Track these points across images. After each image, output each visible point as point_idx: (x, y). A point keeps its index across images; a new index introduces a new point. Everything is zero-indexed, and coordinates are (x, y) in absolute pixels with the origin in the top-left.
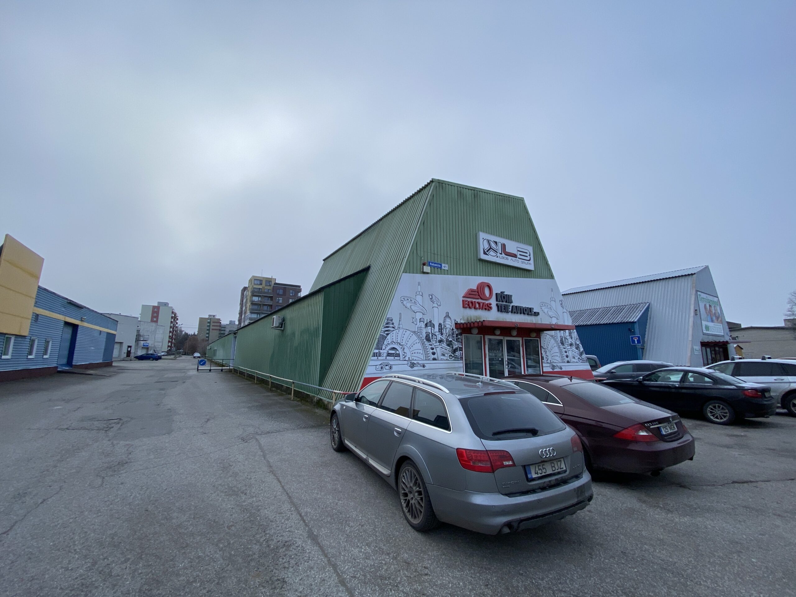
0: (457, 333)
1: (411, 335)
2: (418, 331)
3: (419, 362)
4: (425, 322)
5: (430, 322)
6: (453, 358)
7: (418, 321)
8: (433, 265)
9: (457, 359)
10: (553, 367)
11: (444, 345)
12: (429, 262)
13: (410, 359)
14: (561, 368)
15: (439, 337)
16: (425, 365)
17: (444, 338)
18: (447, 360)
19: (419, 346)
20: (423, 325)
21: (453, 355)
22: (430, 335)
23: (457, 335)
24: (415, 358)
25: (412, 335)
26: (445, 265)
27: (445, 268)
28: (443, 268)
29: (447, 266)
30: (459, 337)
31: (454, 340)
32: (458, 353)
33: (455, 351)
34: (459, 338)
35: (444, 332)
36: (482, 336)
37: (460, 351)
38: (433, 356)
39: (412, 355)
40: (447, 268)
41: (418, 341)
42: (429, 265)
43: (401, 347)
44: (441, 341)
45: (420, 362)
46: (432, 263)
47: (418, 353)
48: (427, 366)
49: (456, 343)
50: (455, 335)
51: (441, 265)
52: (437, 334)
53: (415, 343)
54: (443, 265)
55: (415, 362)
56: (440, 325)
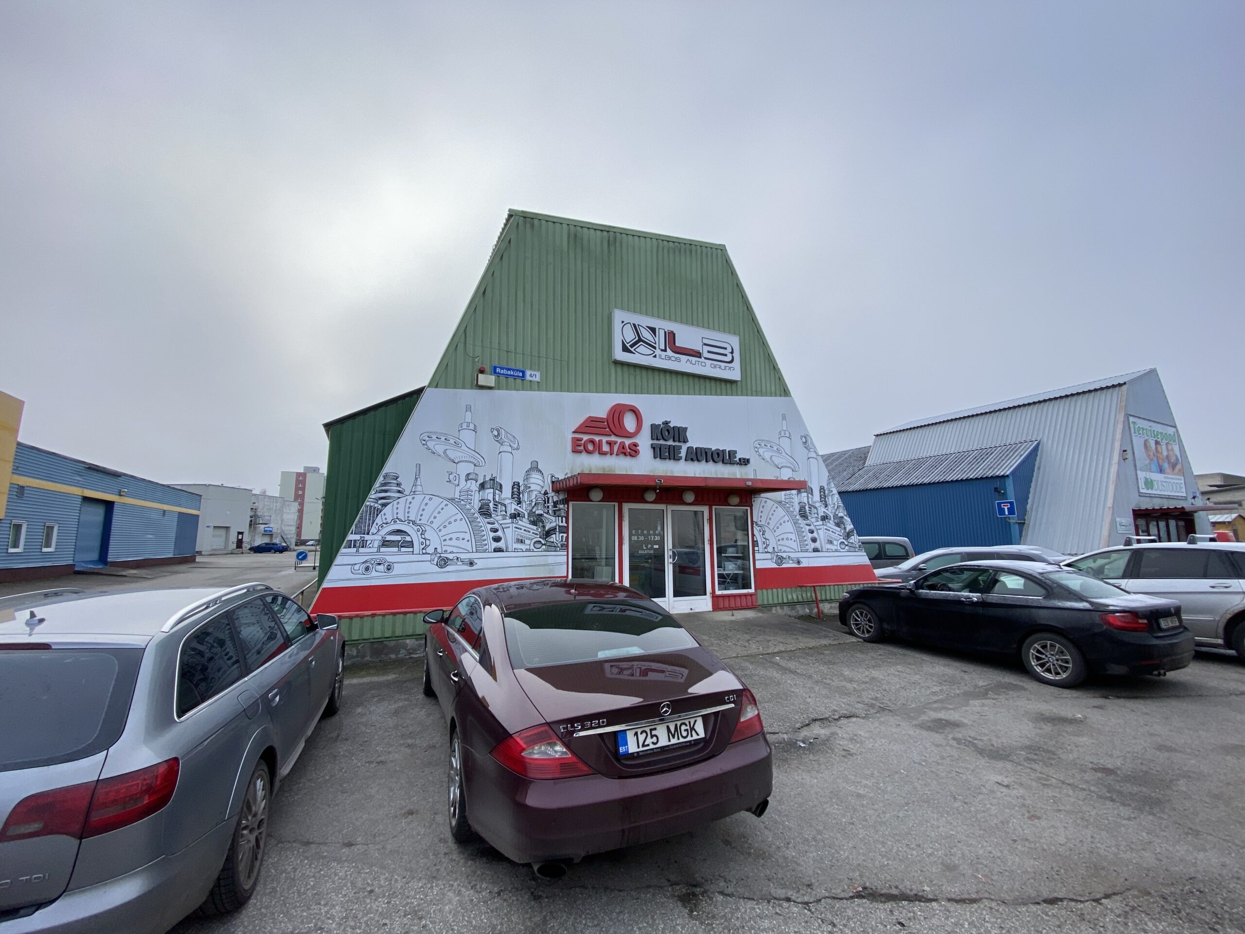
0: (555, 499)
1: (443, 505)
2: (462, 498)
3: (458, 555)
4: (481, 481)
5: (493, 479)
6: (544, 547)
7: (463, 478)
8: (504, 372)
9: (553, 549)
10: (781, 559)
11: (524, 523)
12: (495, 368)
13: (439, 550)
14: (799, 562)
15: (512, 508)
16: (476, 561)
17: (524, 509)
18: (528, 550)
19: (463, 526)
20: (474, 486)
21: (543, 542)
22: (491, 505)
23: (555, 504)
24: (450, 549)
25: (447, 505)
26: (533, 373)
27: (533, 379)
28: (528, 378)
29: (538, 374)
30: (561, 506)
31: (548, 513)
32: (553, 538)
33: (548, 534)
34: (559, 510)
35: (525, 497)
36: (616, 504)
37: (560, 532)
38: (495, 545)
39: (443, 543)
40: (538, 379)
41: (460, 516)
42: (495, 372)
43: (416, 528)
44: (514, 516)
45: (462, 556)
46: (502, 368)
47: (458, 539)
48: (480, 564)
49: (553, 518)
50: (551, 504)
51: (523, 372)
52: (507, 502)
53: (452, 520)
54: (528, 373)
55: (450, 556)
56: (516, 485)
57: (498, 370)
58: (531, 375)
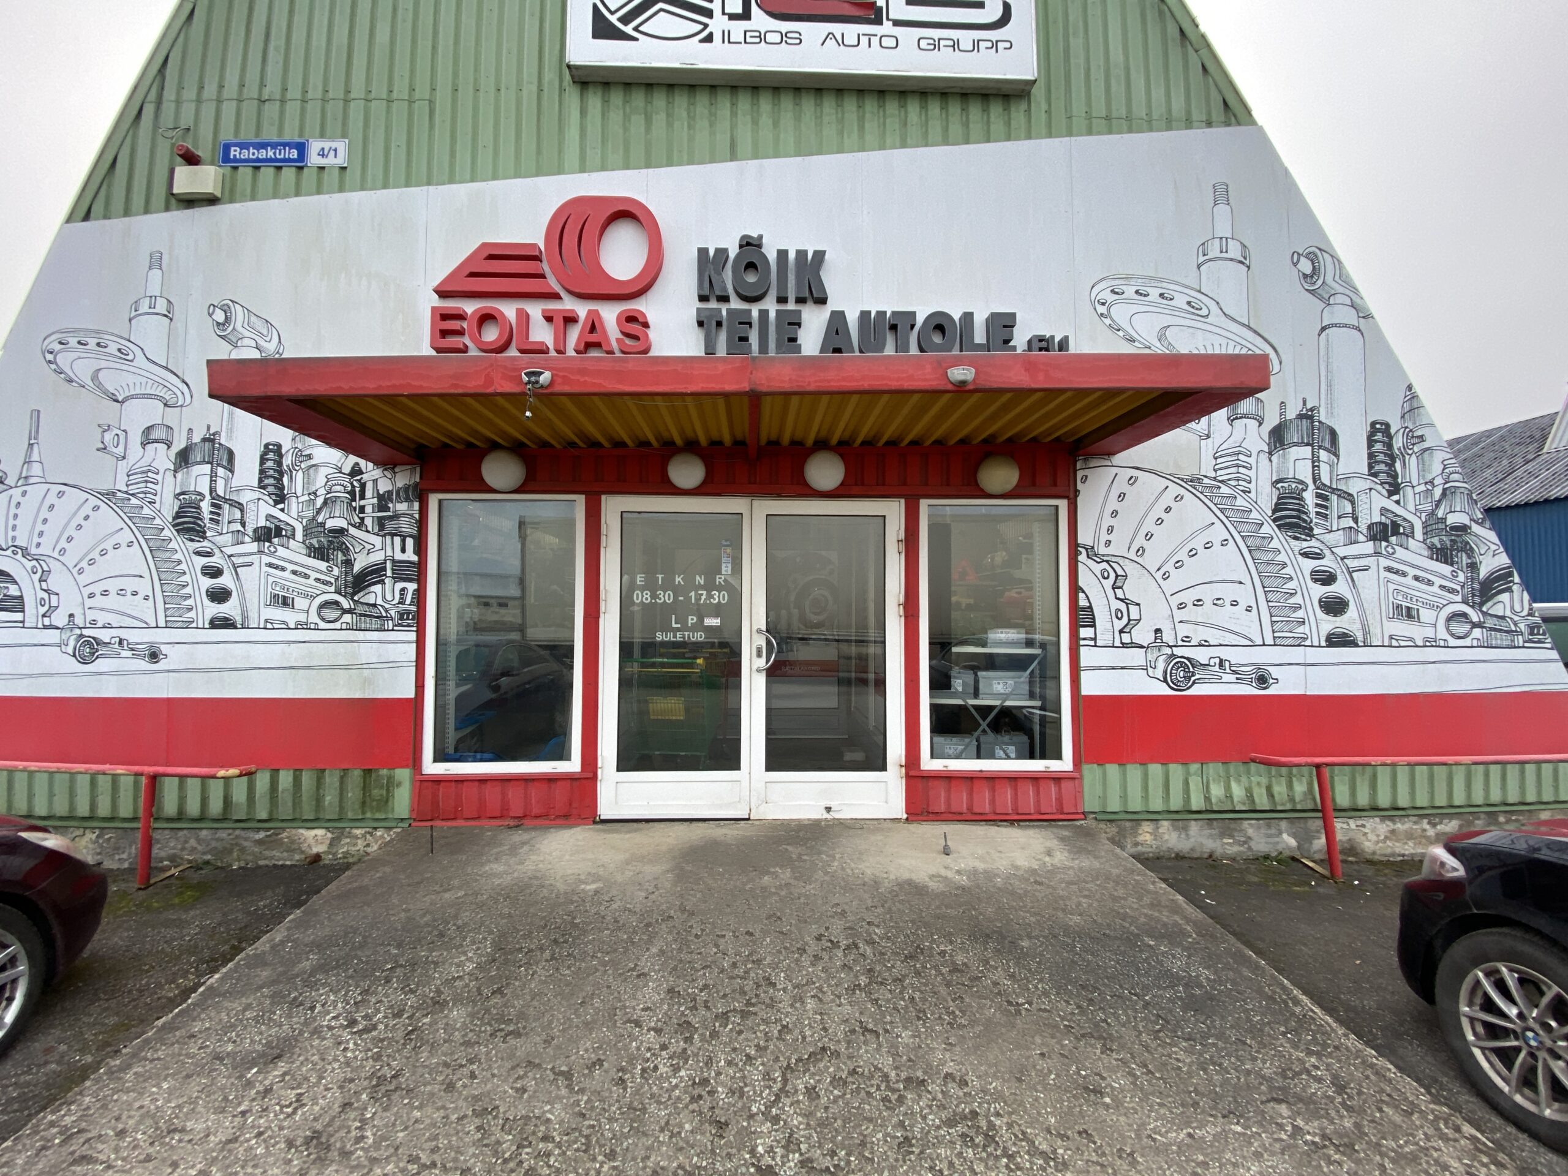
0: (384, 486)
1: (87, 509)
2: (133, 489)
3: (123, 634)
4: (179, 444)
5: (211, 440)
6: (347, 618)
7: (136, 438)
8: (252, 153)
9: (374, 622)
10: (1188, 668)
11: (294, 552)
12: (227, 147)
14: (1262, 680)
15: (261, 511)
16: (164, 649)
17: (293, 515)
18: (301, 626)
19: (134, 560)
20: (163, 458)
21: (345, 604)
22: (206, 506)
23: (383, 501)
24: (102, 618)
25: (96, 509)
26: (327, 145)
27: (329, 161)
28: (314, 159)
29: (341, 146)
30: (402, 507)
31: (361, 525)
32: (375, 594)
33: (361, 582)
34: (396, 517)
35: (296, 484)
36: (580, 500)
37: (396, 578)
38: (214, 609)
39: (89, 603)
40: (341, 160)
41: (126, 537)
42: (226, 159)
44: (267, 535)
45: (133, 636)
46: (243, 146)
47: (121, 592)
48: (174, 657)
49: (377, 541)
50: (370, 501)
51: (301, 148)
52: (245, 498)
53: (108, 545)
54: (315, 146)
55: (104, 635)
56: (273, 452)
57: (234, 152)
58: (322, 154)
